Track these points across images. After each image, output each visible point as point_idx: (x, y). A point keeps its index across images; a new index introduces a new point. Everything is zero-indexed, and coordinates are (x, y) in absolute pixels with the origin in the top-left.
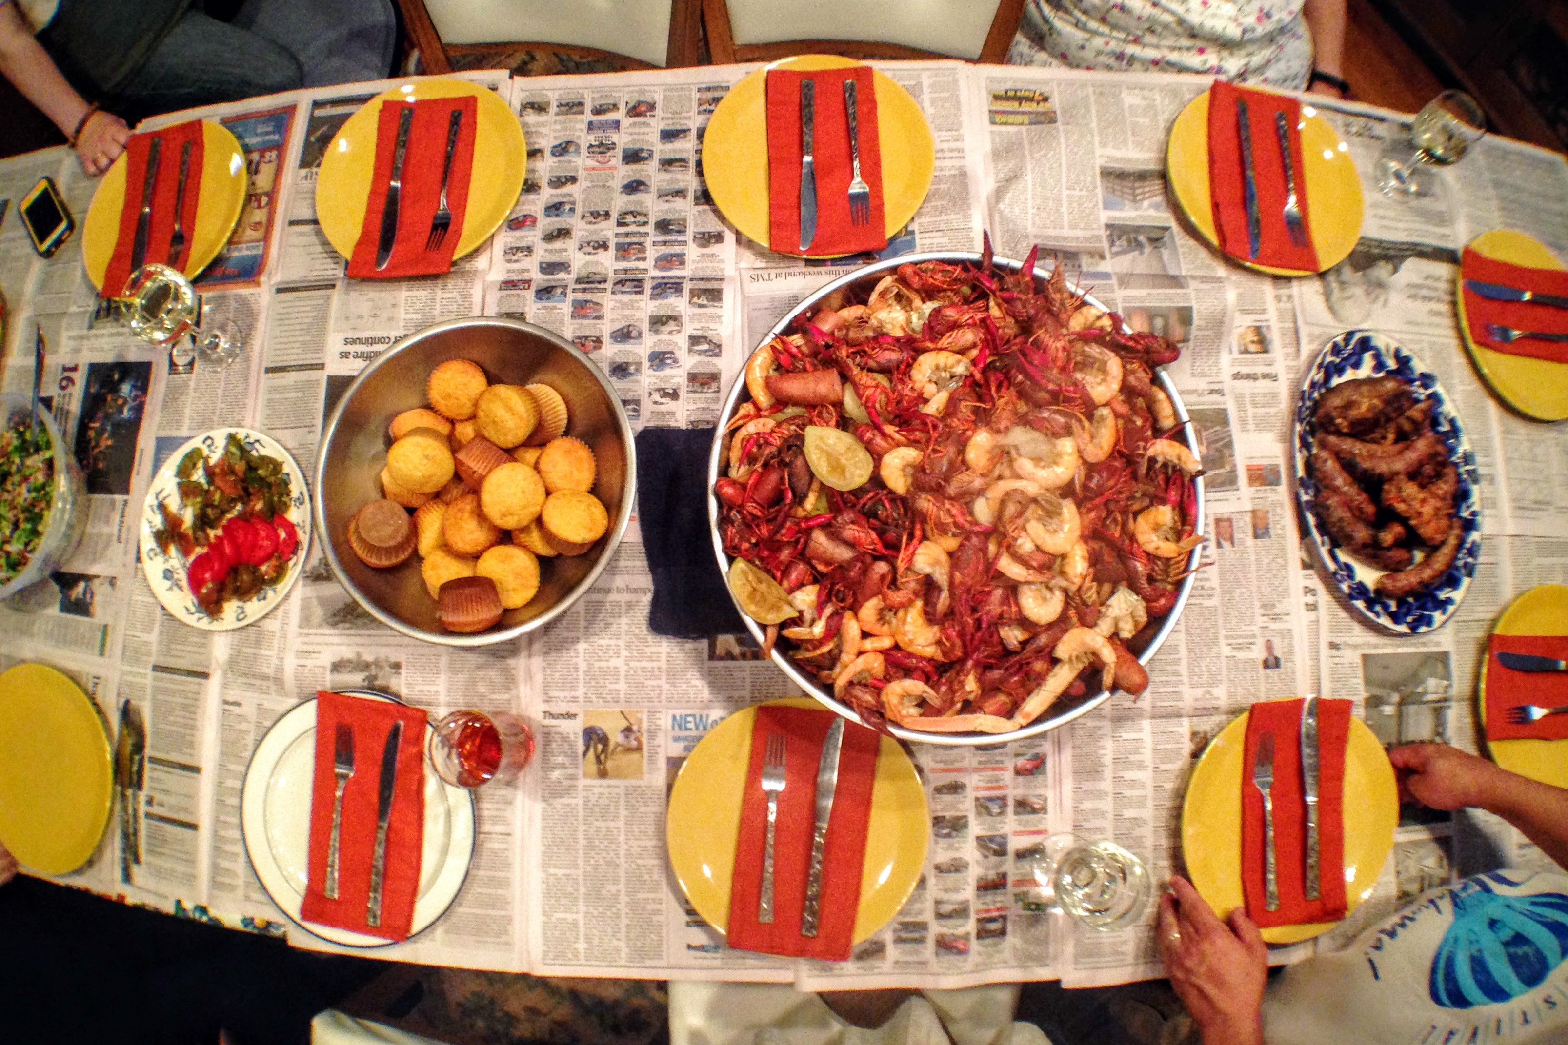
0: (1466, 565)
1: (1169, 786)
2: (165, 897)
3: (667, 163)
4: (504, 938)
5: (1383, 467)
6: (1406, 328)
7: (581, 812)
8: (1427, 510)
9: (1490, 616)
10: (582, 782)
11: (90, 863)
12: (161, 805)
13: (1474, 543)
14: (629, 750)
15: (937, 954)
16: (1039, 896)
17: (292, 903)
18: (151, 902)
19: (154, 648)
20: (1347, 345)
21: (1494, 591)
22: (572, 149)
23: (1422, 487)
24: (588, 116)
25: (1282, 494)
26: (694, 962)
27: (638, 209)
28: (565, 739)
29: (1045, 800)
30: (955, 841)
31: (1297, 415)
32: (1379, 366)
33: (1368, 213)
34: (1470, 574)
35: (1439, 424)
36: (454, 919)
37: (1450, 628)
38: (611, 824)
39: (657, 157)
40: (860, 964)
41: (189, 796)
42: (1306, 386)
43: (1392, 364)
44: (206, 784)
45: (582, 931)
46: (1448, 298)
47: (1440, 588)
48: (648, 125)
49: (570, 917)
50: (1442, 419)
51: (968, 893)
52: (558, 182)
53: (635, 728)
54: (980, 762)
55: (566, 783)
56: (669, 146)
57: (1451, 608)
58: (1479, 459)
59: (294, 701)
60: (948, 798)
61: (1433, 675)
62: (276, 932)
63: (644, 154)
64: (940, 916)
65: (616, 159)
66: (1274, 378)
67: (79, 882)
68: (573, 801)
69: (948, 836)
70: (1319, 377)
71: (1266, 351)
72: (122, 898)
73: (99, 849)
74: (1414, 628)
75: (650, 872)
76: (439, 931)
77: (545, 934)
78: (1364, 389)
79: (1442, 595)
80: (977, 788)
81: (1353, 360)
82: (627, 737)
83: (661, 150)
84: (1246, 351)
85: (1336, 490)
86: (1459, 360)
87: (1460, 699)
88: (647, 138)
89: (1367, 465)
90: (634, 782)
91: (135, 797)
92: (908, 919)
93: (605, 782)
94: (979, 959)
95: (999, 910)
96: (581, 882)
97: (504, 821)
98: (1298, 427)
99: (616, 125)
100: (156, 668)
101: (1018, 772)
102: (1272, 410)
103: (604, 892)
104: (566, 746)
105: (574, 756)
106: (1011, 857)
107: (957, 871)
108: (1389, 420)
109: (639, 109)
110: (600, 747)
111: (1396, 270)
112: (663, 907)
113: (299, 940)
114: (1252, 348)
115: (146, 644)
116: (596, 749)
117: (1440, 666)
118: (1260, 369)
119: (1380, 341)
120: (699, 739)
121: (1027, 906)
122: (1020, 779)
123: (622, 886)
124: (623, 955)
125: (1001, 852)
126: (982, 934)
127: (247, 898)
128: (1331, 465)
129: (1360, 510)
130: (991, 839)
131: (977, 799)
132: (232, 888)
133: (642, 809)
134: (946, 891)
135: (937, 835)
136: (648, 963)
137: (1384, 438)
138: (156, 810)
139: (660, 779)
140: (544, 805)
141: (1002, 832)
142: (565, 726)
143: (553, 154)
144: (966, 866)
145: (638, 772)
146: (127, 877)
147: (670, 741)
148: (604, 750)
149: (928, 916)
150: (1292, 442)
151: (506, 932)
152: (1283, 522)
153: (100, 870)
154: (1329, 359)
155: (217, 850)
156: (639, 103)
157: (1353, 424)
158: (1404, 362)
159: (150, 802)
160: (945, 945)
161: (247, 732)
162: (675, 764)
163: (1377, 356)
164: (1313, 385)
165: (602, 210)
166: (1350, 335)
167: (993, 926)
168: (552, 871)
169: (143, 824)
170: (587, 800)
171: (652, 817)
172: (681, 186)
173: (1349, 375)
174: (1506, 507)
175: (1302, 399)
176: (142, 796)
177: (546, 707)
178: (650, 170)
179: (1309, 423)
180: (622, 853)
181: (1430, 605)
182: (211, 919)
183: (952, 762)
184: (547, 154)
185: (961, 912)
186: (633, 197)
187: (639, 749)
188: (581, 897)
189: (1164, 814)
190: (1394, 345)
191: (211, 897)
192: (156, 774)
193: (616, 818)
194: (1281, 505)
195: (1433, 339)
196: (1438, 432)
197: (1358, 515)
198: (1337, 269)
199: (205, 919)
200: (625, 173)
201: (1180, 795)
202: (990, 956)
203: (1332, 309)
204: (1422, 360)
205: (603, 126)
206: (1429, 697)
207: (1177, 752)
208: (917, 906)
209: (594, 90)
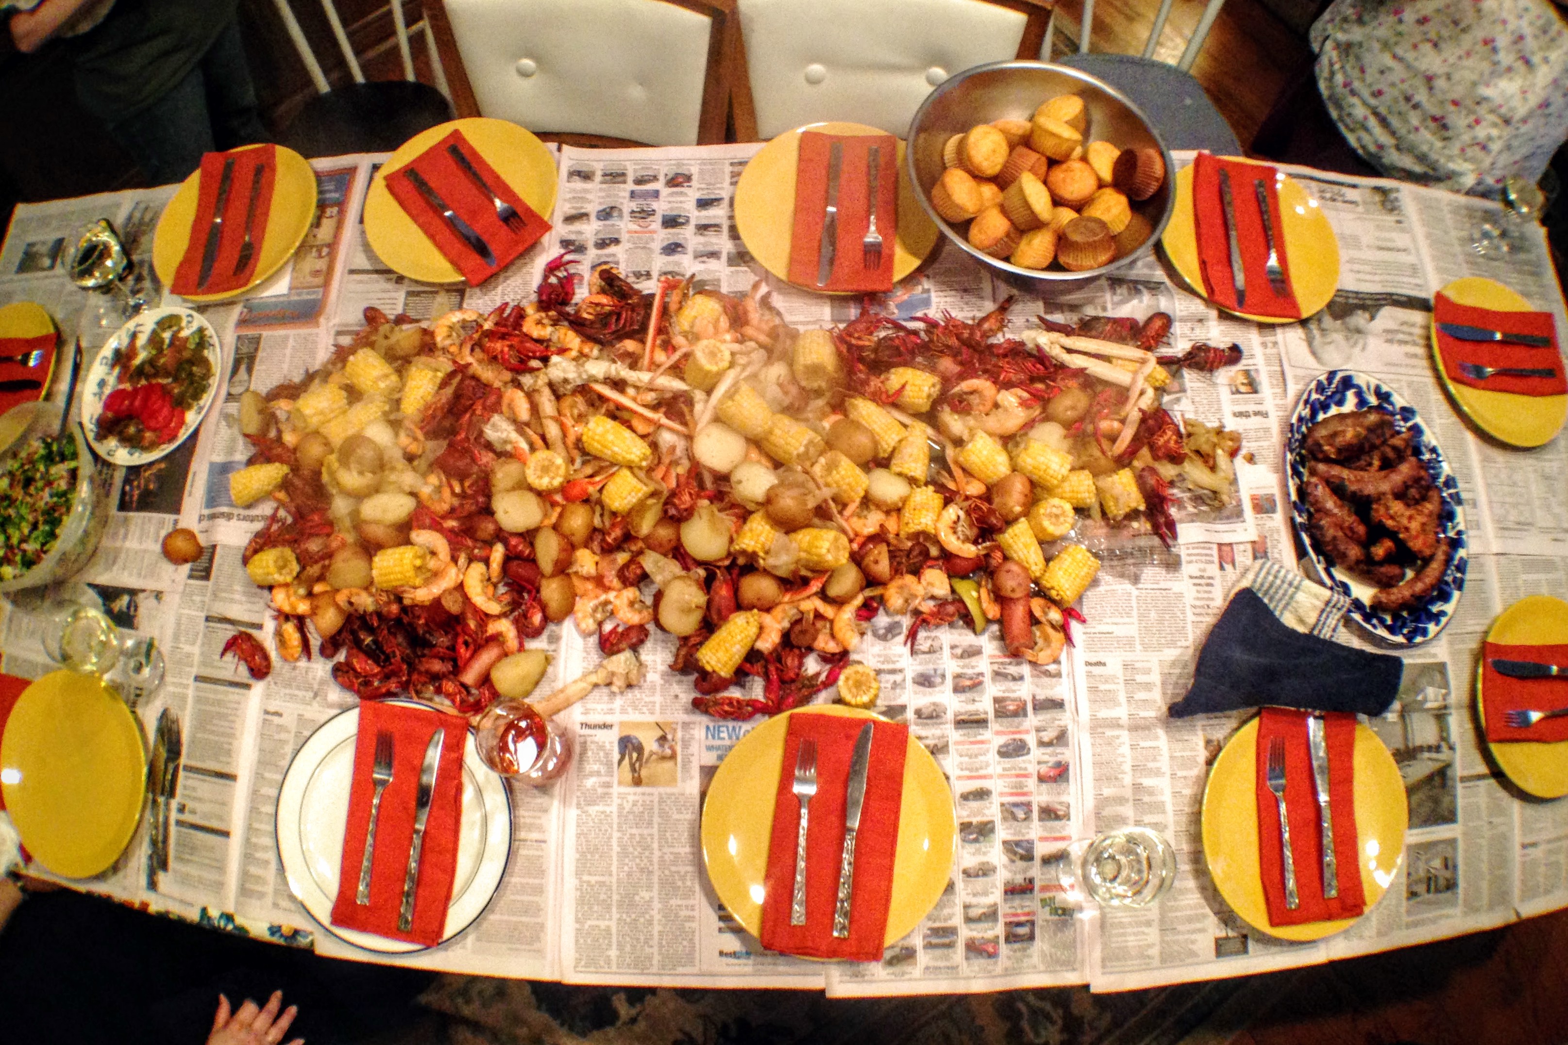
0: (1455, 580)
1: (1188, 792)
2: (191, 905)
3: (703, 228)
4: (536, 946)
5: (1370, 489)
6: (1385, 369)
7: (616, 820)
8: (1414, 526)
9: (1480, 628)
10: (616, 790)
11: (115, 868)
12: (193, 812)
13: (1461, 559)
14: (663, 758)
15: (967, 958)
16: (1065, 901)
17: (323, 910)
18: (176, 910)
19: (197, 659)
20: (1330, 383)
21: (1484, 606)
22: (615, 214)
23: (1408, 505)
24: (630, 186)
25: (1278, 521)
26: (729, 969)
27: (676, 269)
28: (601, 747)
29: (1068, 807)
30: (982, 846)
31: (1288, 445)
32: (1362, 401)
33: (1344, 268)
34: (1460, 588)
35: (1421, 453)
36: (485, 925)
37: (1444, 638)
38: (646, 832)
39: (693, 222)
40: (890, 970)
41: (223, 804)
42: (1294, 420)
43: (1373, 401)
44: (241, 791)
45: (614, 940)
46: (1422, 342)
47: (1433, 601)
48: (686, 195)
49: (603, 924)
50: (1424, 449)
51: (996, 896)
52: (602, 244)
53: (669, 737)
54: (1004, 769)
55: (600, 791)
56: (704, 213)
57: (1444, 620)
58: (1461, 485)
59: (336, 711)
60: (974, 804)
61: (1431, 684)
62: (303, 942)
63: (681, 220)
64: (969, 920)
65: (656, 224)
66: (1265, 415)
67: (101, 888)
68: (608, 809)
69: (976, 840)
70: (1306, 413)
71: (1255, 392)
72: (145, 905)
73: (126, 854)
74: (1410, 638)
75: (683, 878)
76: (471, 939)
77: (577, 941)
78: (1349, 421)
79: (1435, 609)
80: (1002, 794)
81: (1338, 397)
82: (662, 746)
83: (697, 216)
84: (1238, 392)
85: (1328, 513)
86: (1436, 396)
87: (1459, 707)
88: (685, 206)
89: (1353, 488)
90: (669, 790)
91: (167, 804)
92: (937, 925)
93: (639, 790)
94: (1008, 964)
95: (1028, 914)
96: (614, 887)
97: (540, 829)
98: (1289, 456)
99: (656, 194)
100: (198, 678)
101: (1042, 779)
102: (1265, 444)
103: (637, 898)
104: (602, 754)
105: (609, 764)
106: (1037, 861)
107: (985, 874)
108: (1373, 447)
109: (677, 181)
110: (635, 755)
111: (1372, 318)
112: (696, 914)
113: (327, 948)
114: (1243, 389)
115: (189, 655)
116: (631, 758)
117: (1438, 677)
118: (1251, 408)
119: (1360, 380)
120: (730, 748)
121: (1055, 911)
122: (1044, 786)
123: (655, 893)
124: (655, 962)
125: (1028, 857)
126: (1011, 938)
127: (276, 905)
128: (1320, 491)
129: (1351, 529)
130: (1018, 844)
131: (1002, 805)
132: (261, 895)
133: (676, 816)
134: (975, 895)
135: (964, 840)
136: (680, 970)
137: (1370, 464)
138: (187, 817)
139: (693, 787)
140: (579, 812)
141: (1027, 837)
142: (601, 735)
143: (599, 219)
144: (994, 869)
145: (673, 781)
146: (152, 885)
147: (704, 749)
148: (639, 758)
149: (957, 920)
150: (1285, 471)
151: (538, 939)
152: (1280, 546)
153: (125, 877)
154: (1314, 396)
155: (248, 857)
156: (677, 175)
157: (1339, 451)
158: (1384, 397)
159: (182, 809)
160: (974, 949)
161: (283, 742)
162: (709, 772)
163: (1359, 394)
164: (1301, 419)
165: (643, 270)
166: (1332, 374)
167: (1022, 931)
168: (586, 878)
169: (173, 829)
170: (621, 807)
171: (686, 825)
172: (716, 248)
173: (1334, 410)
174: (1489, 527)
175: (1292, 431)
176: (174, 804)
177: (584, 719)
178: (687, 234)
179: (1299, 454)
180: (656, 860)
181: (1424, 617)
182: (236, 928)
183: (977, 769)
184: (593, 217)
185: (991, 915)
186: (671, 258)
187: (673, 757)
188: (614, 903)
189: (1184, 819)
190: (1373, 382)
191: (237, 903)
192: (190, 782)
193: (650, 824)
194: (1278, 531)
195: (1410, 379)
196: (1421, 460)
197: (1351, 535)
198: (1317, 317)
199: (230, 927)
200: (663, 236)
201: (1198, 800)
202: (1019, 960)
203: (1314, 353)
204: (1401, 395)
205: (646, 195)
206: (1429, 705)
207: (1193, 759)
208: (946, 911)
209: (636, 162)
